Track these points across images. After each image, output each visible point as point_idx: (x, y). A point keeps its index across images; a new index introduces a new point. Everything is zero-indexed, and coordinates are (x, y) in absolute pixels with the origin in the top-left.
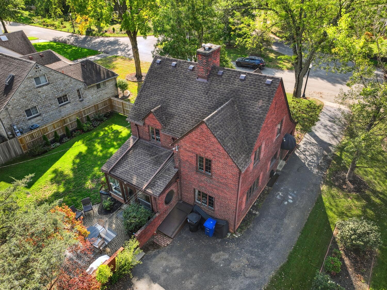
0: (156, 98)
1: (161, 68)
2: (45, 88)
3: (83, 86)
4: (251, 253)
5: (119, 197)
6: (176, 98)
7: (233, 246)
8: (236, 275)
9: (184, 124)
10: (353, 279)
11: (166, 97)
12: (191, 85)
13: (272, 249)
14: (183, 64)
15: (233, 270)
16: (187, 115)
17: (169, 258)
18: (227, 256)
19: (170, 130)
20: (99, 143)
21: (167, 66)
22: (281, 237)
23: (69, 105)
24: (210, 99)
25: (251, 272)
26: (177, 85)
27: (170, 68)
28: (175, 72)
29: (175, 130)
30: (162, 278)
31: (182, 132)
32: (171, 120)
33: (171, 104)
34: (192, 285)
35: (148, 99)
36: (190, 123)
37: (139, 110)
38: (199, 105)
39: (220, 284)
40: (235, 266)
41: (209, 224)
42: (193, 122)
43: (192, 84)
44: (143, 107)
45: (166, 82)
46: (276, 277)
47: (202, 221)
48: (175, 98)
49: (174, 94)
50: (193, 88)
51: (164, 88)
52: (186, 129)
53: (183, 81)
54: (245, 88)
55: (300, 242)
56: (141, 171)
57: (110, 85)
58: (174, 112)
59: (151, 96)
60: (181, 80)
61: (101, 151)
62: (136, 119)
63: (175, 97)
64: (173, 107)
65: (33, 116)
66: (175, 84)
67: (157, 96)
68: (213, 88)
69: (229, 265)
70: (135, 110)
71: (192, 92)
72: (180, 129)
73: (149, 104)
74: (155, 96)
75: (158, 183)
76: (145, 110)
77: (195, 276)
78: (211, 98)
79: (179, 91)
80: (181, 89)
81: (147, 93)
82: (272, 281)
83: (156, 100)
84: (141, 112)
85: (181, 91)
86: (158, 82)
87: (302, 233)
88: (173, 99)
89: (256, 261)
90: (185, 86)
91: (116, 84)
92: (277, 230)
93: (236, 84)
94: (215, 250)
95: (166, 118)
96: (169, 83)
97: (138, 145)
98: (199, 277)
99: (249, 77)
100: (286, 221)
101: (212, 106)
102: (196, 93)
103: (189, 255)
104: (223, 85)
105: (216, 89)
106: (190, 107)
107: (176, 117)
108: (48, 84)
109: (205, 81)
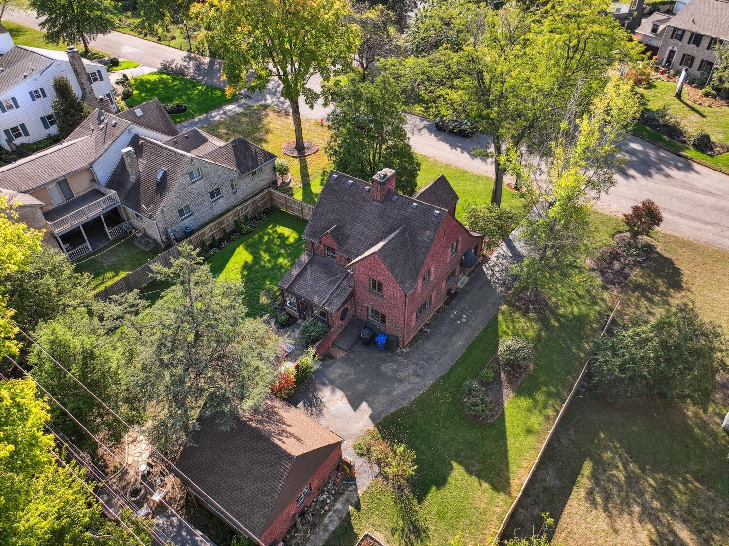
0: (331, 216)
1: (337, 185)
2: (198, 183)
3: (237, 175)
4: (417, 365)
5: (294, 312)
6: (352, 219)
7: (401, 359)
8: (401, 381)
9: (359, 246)
11: (342, 217)
13: (436, 362)
14: (359, 184)
15: (399, 377)
17: (344, 367)
18: (395, 367)
19: (345, 251)
21: (343, 184)
22: (446, 353)
23: (221, 200)
24: (384, 224)
25: (415, 380)
26: (353, 205)
27: (346, 186)
28: (351, 191)
29: (350, 252)
30: (338, 382)
31: (357, 254)
32: (347, 241)
33: (346, 225)
34: (363, 388)
35: (323, 217)
36: (365, 246)
37: (314, 227)
38: (373, 228)
39: (387, 387)
40: (401, 374)
41: (381, 339)
42: (368, 245)
43: (367, 206)
44: (319, 224)
45: (342, 201)
46: (435, 383)
47: (374, 336)
49: (350, 214)
50: (368, 210)
51: (340, 206)
52: (361, 251)
53: (359, 202)
54: (416, 216)
55: (464, 358)
56: (317, 288)
57: (267, 169)
58: (350, 233)
59: (327, 214)
60: (357, 200)
61: (269, 261)
62: (312, 237)
63: (351, 217)
64: (348, 227)
65: (186, 216)
66: (351, 204)
67: (332, 214)
68: (387, 213)
69: (396, 373)
70: (311, 227)
71: (368, 215)
72: (355, 251)
73: (324, 222)
75: (335, 301)
76: (320, 228)
77: (366, 381)
78: (385, 222)
79: (355, 212)
80: (356, 210)
81: (322, 211)
82: (431, 387)
83: (331, 218)
84: (317, 230)
86: (334, 199)
87: (467, 350)
88: (349, 219)
89: (420, 371)
90: (361, 208)
91: (274, 168)
92: (444, 346)
93: (408, 211)
94: (385, 361)
95: (342, 238)
96: (345, 202)
97: (313, 261)
98: (369, 382)
99: (420, 206)
100: (455, 339)
102: (371, 216)
103: (361, 365)
104: (397, 211)
105: (390, 214)
106: (365, 229)
107: (351, 238)
108: (202, 178)
109: (380, 205)
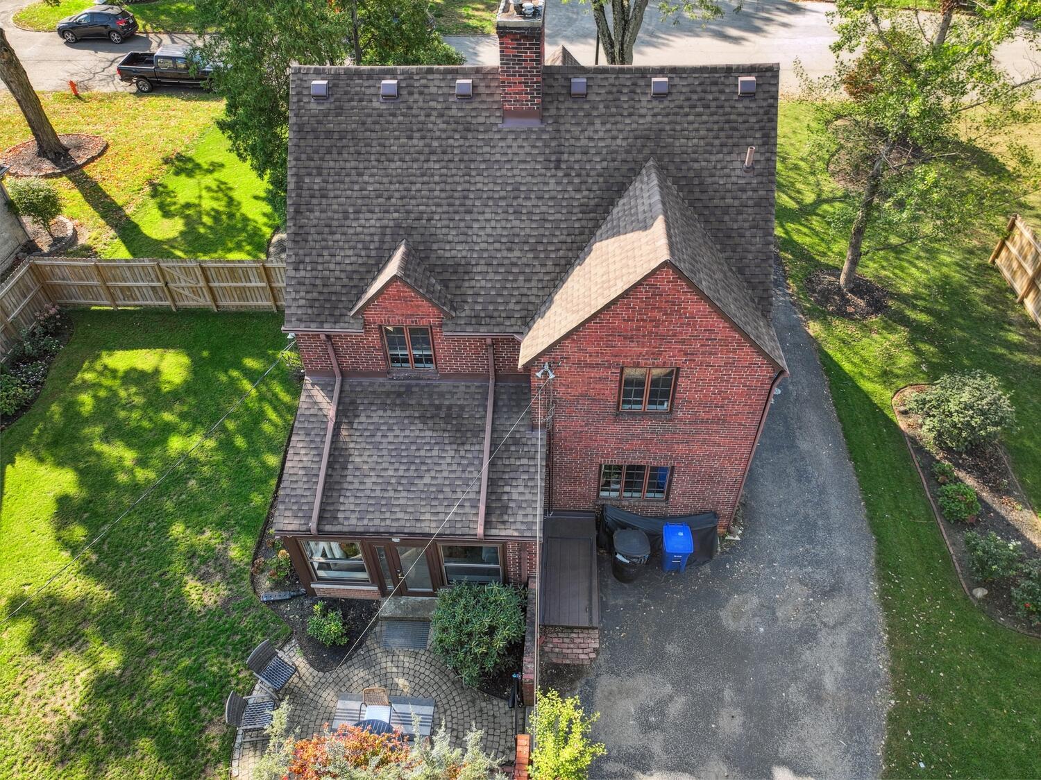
0: (370, 223)
1: (339, 111)
4: (796, 561)
6: (449, 205)
7: (746, 567)
8: (808, 635)
9: (520, 283)
10: (1003, 512)
11: (408, 212)
12: (486, 149)
13: (830, 531)
14: (423, 82)
15: (793, 626)
16: (517, 253)
18: (755, 601)
19: (476, 320)
20: (106, 439)
21: (361, 100)
22: (822, 490)
24: (577, 180)
25: (833, 609)
26: (434, 158)
27: (376, 104)
28: (404, 115)
29: (496, 314)
30: (657, 749)
31: (525, 313)
32: (467, 284)
33: (438, 232)
34: (739, 720)
35: (337, 237)
36: (541, 276)
37: (318, 282)
38: (544, 209)
39: (795, 679)
40: (790, 614)
41: (678, 542)
42: (550, 268)
43: (487, 142)
44: (332, 266)
45: (383, 158)
46: (884, 592)
47: (655, 540)
48: (445, 208)
49: (437, 193)
50: (498, 157)
51: (385, 180)
52: (533, 299)
53: (451, 141)
54: (679, 118)
56: (427, 480)
58: (464, 253)
59: (348, 223)
60: (439, 138)
61: (142, 462)
62: (323, 318)
63: (444, 202)
64: (450, 238)
66: (422, 158)
67: (369, 215)
68: (572, 141)
69: (775, 620)
70: (303, 288)
71: (504, 172)
72: (511, 306)
73: (351, 252)
74: (361, 216)
75: (515, 496)
76: (343, 275)
77: (728, 694)
78: (578, 175)
79: (449, 180)
80: (454, 171)
81: (323, 216)
82: (887, 606)
83: (372, 230)
84: (333, 289)
85: (457, 179)
86: (353, 164)
87: (855, 459)
88: (439, 210)
89: (821, 575)
90: (466, 157)
92: (803, 476)
93: (643, 111)
94: (714, 600)
95: (444, 283)
96: (396, 158)
97: (353, 403)
98: (739, 691)
99: (677, 80)
100: (804, 445)
101: (592, 203)
102: (516, 172)
103: (670, 648)
104: (603, 124)
105: (583, 142)
106: (517, 223)
107: (479, 269)
109: (535, 124)
